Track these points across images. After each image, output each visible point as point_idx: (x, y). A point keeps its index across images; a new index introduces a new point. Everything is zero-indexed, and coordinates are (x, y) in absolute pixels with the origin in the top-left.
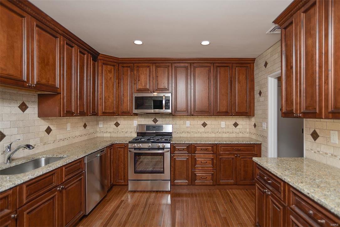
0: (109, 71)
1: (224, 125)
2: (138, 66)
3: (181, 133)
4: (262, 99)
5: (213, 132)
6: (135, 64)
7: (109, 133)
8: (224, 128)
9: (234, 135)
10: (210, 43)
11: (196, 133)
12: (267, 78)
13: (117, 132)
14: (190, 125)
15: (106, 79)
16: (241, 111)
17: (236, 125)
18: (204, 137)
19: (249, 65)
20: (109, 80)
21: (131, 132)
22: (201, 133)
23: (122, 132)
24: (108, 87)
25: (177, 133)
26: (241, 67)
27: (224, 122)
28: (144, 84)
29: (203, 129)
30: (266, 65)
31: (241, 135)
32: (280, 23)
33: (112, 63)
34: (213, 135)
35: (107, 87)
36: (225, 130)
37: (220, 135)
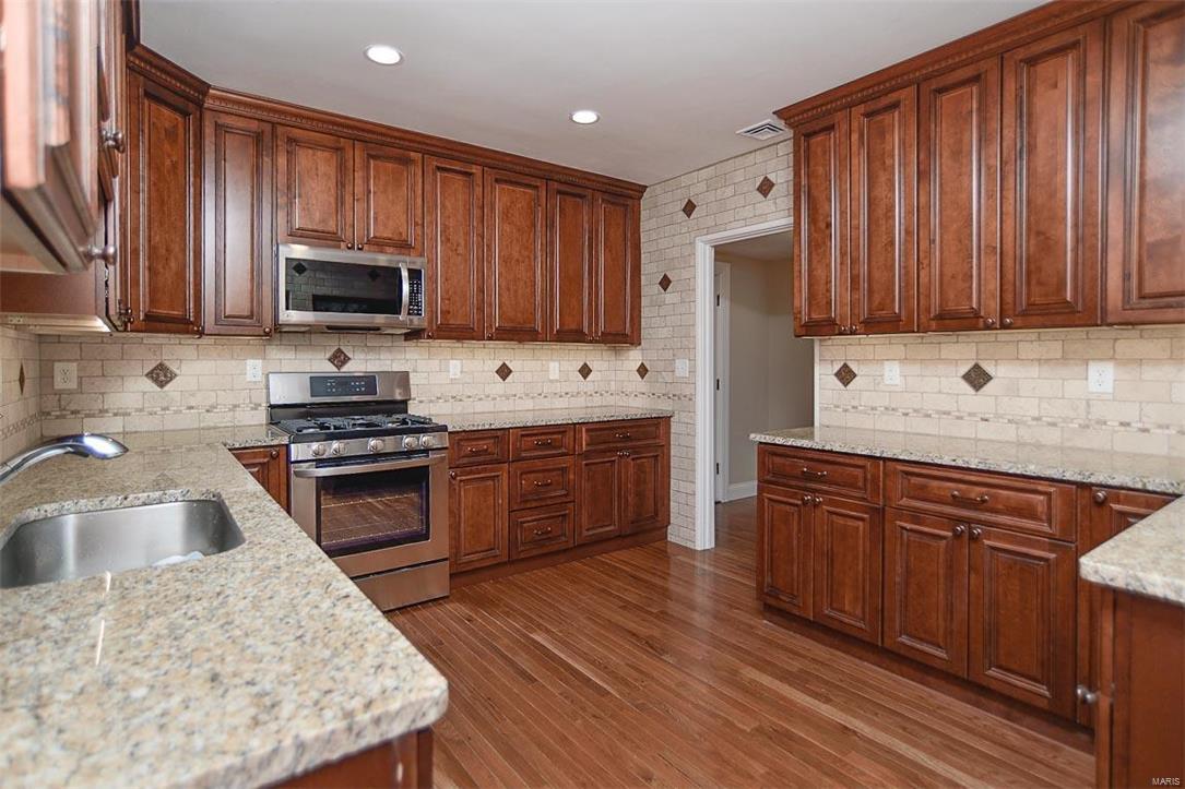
0: (166, 130)
1: (557, 372)
2: (291, 141)
3: (431, 401)
4: (670, 297)
5: (527, 395)
6: (280, 129)
7: (115, 415)
8: (557, 381)
9: (581, 401)
10: (599, 118)
11: (480, 399)
12: (692, 244)
13: (163, 409)
14: (462, 372)
15: (158, 169)
16: (613, 331)
17: (585, 371)
18: (503, 412)
19: (630, 202)
20: (169, 172)
21: (235, 406)
22: (494, 399)
23: (191, 408)
24: (163, 201)
25: (421, 402)
26: (613, 203)
27: (557, 364)
28: (318, 214)
29: (499, 386)
30: (689, 208)
31: (597, 401)
32: (792, 120)
33: (180, 103)
34: (529, 404)
35: (162, 203)
36: (558, 388)
37: (546, 404)
